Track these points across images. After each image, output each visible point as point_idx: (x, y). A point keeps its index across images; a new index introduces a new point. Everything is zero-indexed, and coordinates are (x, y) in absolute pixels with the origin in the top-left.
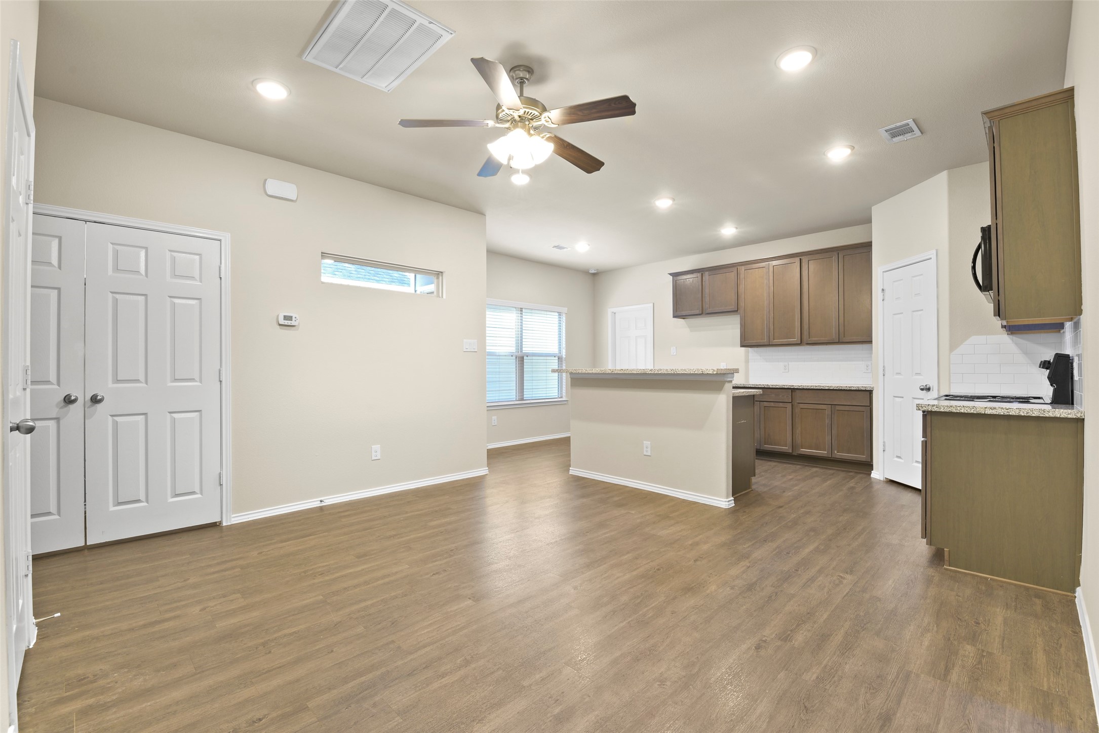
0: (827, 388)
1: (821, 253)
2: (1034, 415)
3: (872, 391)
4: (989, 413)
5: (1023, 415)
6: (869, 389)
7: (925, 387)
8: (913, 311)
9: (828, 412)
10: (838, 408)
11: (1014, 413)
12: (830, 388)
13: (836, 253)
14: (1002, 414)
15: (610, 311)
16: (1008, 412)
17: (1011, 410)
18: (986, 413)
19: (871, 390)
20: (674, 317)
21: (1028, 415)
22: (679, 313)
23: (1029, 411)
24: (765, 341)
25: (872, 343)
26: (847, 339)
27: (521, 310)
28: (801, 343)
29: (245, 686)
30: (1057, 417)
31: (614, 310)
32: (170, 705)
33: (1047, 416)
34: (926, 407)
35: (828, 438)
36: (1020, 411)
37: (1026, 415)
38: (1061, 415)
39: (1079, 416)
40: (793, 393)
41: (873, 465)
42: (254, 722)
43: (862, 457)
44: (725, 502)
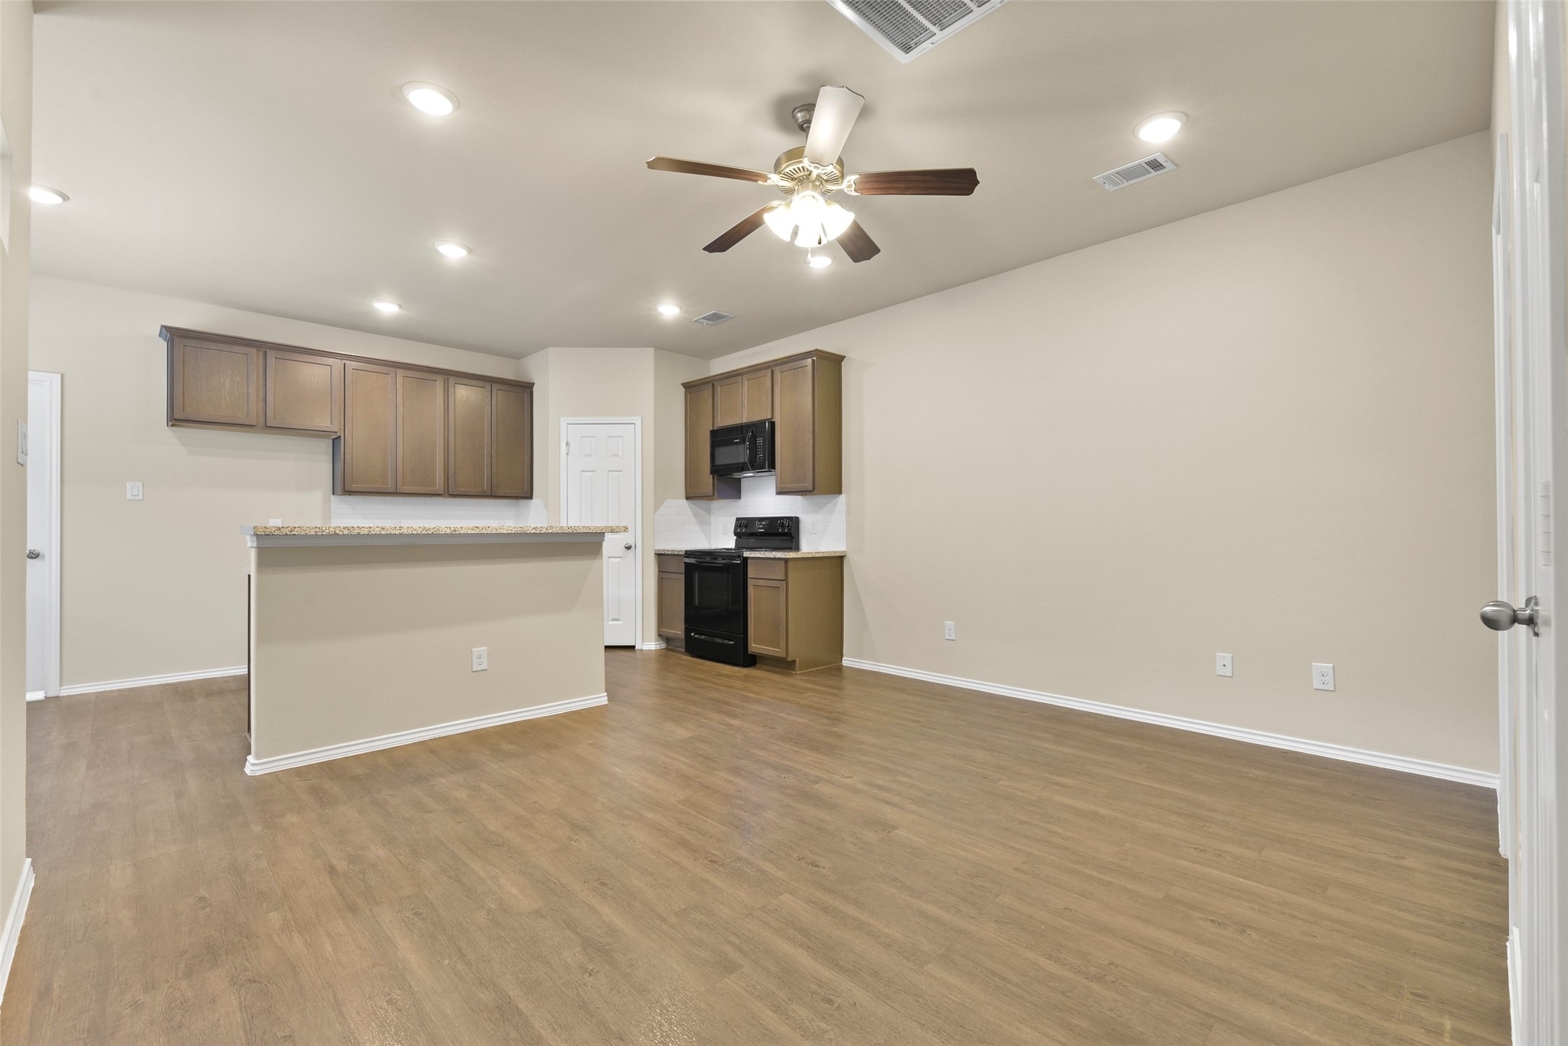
4: (809, 557)
8: (610, 471)
16: (814, 555)
24: (390, 487)
25: (532, 499)
29: (1186, 955)
32: (1282, 1008)
33: (831, 556)
38: (839, 555)
39: (844, 555)
42: (1219, 924)
44: (602, 699)
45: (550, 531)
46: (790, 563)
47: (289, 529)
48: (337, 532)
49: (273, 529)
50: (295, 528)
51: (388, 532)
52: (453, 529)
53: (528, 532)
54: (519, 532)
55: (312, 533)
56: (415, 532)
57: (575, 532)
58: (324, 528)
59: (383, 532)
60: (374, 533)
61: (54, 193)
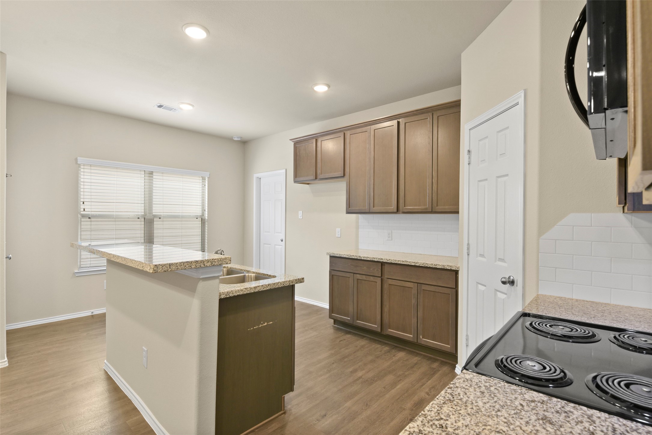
0: (413, 264)
1: (417, 115)
3: (458, 271)
6: (454, 269)
7: (507, 280)
9: (414, 291)
10: (424, 287)
12: (417, 265)
15: (256, 175)
19: (456, 270)
20: (295, 181)
22: (298, 179)
24: (366, 208)
25: (459, 214)
26: (439, 209)
27: (151, 173)
28: (398, 211)
31: (259, 175)
35: (414, 321)
40: (383, 266)
41: (457, 357)
43: (447, 347)
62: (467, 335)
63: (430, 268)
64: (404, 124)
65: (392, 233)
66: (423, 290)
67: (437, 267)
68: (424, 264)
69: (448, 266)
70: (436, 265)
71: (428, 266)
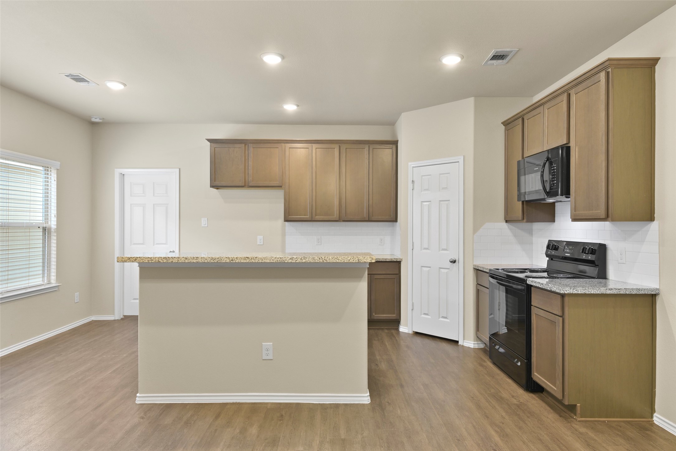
1: (355, 144)
2: (634, 293)
3: (401, 261)
4: (608, 293)
5: (628, 293)
6: (397, 260)
8: (440, 201)
10: (376, 277)
11: (623, 292)
13: (367, 147)
14: (616, 293)
15: (117, 171)
16: (619, 292)
17: (621, 290)
18: (607, 293)
19: (399, 261)
20: (212, 186)
21: (630, 293)
22: (217, 183)
23: (631, 290)
24: (308, 217)
25: (397, 222)
26: (373, 218)
30: (646, 294)
33: (641, 293)
34: (569, 291)
36: (626, 290)
37: (629, 293)
38: (648, 292)
39: (657, 293)
41: (401, 321)
43: (391, 316)
44: (365, 398)
45: (304, 261)
46: (566, 299)
47: (134, 258)
48: (160, 261)
49: (126, 259)
50: (137, 258)
51: (190, 261)
52: (231, 259)
53: (286, 261)
54: (279, 261)
55: (147, 261)
56: (206, 261)
57: (325, 261)
58: (153, 258)
59: (186, 261)
60: (181, 261)
61: (122, 84)
62: (413, 303)
63: (381, 261)
64: (345, 148)
65: (321, 238)
66: (375, 279)
67: (387, 261)
68: (377, 259)
69: (394, 259)
70: (386, 259)
71: (380, 261)
